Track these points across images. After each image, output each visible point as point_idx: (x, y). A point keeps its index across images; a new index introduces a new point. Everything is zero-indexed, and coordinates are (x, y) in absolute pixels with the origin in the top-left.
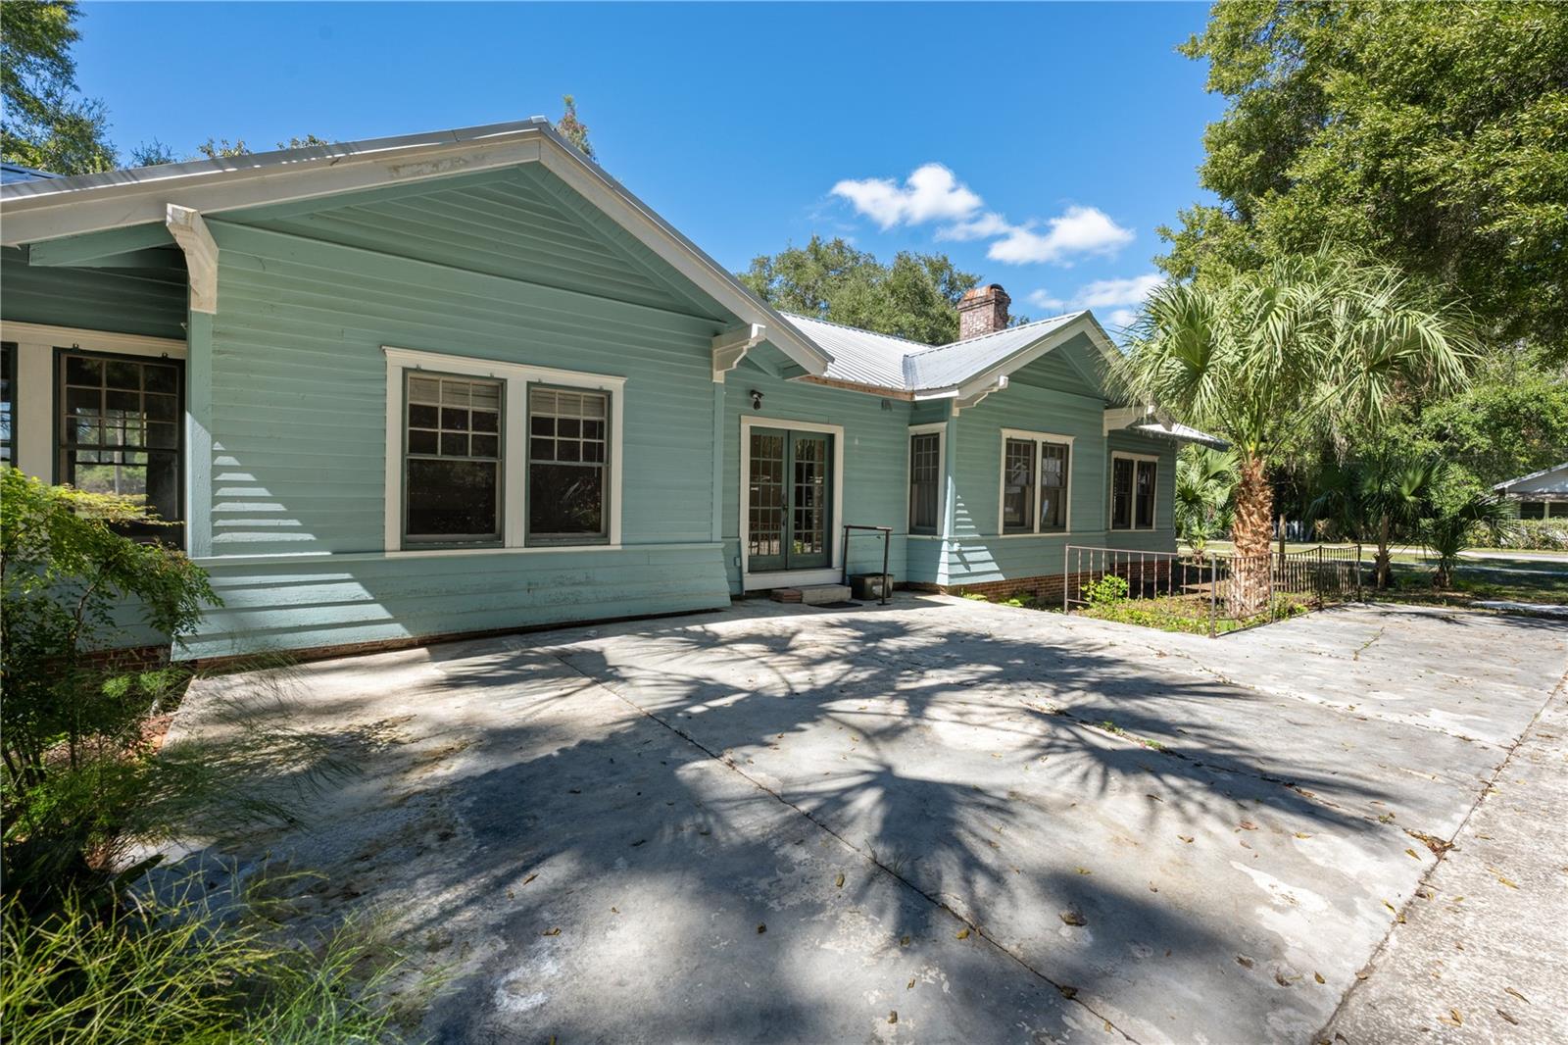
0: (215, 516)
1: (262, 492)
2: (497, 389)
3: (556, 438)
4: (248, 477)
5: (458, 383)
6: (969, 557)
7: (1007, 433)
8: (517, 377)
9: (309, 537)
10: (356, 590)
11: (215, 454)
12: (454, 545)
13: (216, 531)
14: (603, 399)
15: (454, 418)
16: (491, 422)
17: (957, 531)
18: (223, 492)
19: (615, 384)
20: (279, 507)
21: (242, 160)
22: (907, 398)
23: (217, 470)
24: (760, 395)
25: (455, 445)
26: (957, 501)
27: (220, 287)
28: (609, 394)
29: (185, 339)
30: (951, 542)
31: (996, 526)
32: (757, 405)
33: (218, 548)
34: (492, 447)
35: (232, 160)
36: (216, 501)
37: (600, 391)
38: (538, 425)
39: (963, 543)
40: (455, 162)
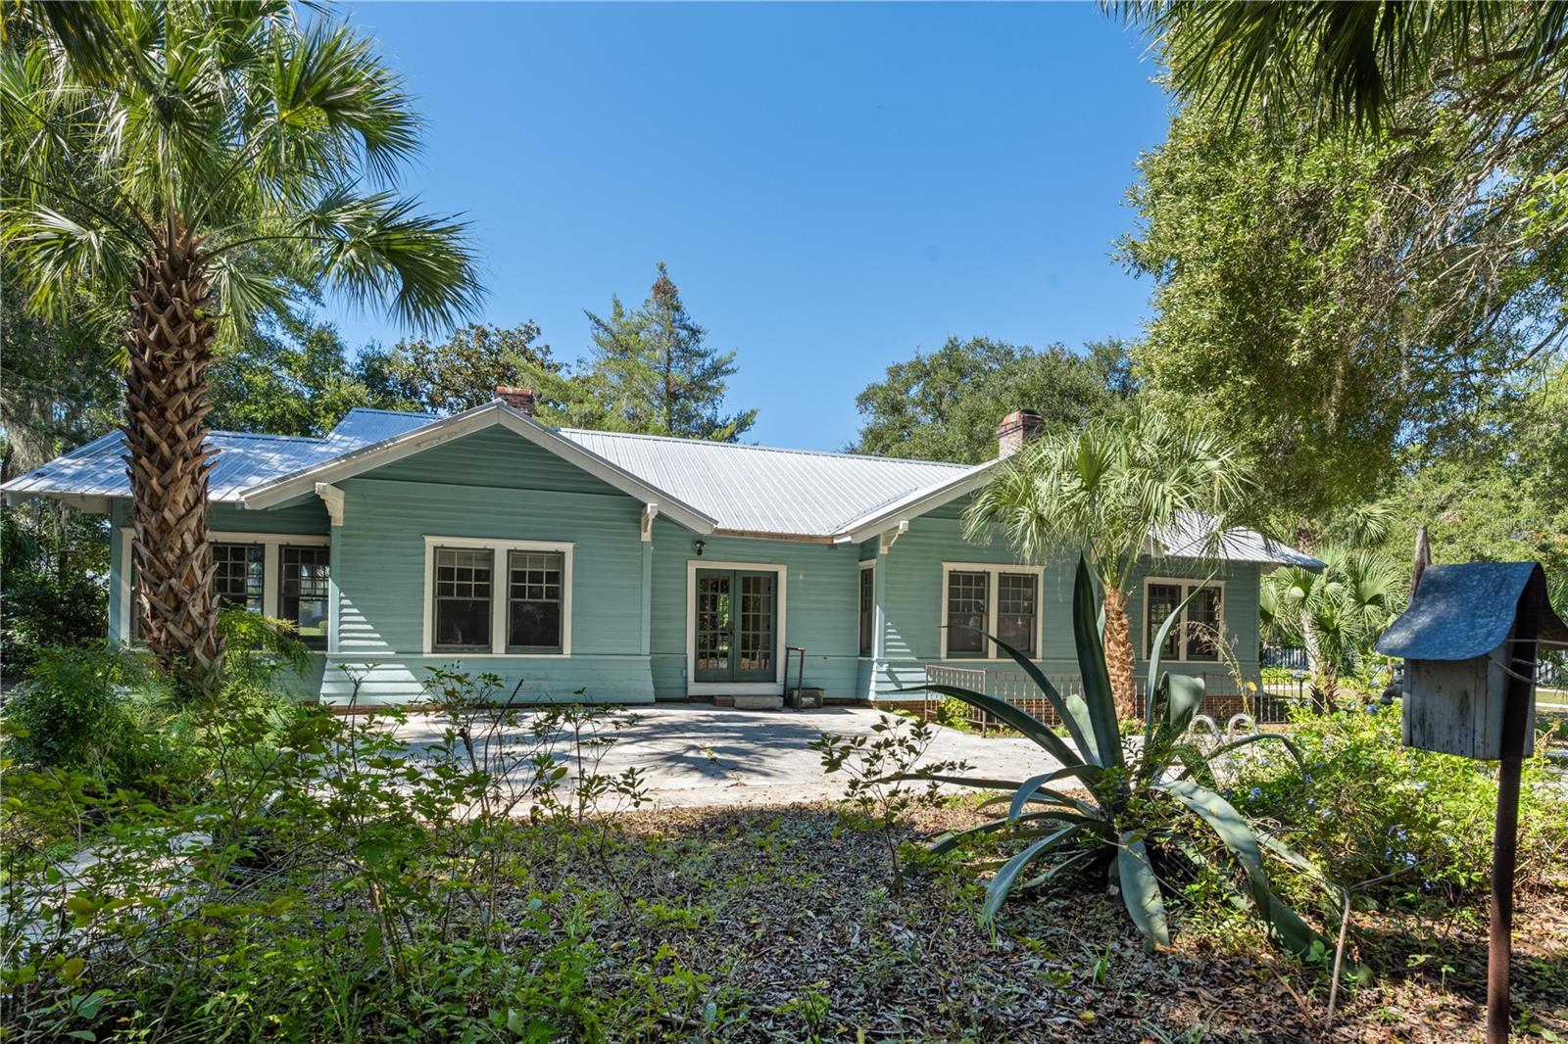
0: (341, 631)
1: (362, 619)
2: (489, 555)
3: (527, 584)
4: (356, 611)
5: (466, 554)
6: (900, 677)
7: (948, 567)
8: (501, 547)
9: (384, 644)
10: (407, 675)
11: (341, 599)
12: (461, 651)
13: (341, 639)
14: (559, 557)
15: (464, 574)
16: (486, 575)
17: (886, 653)
18: (344, 619)
19: (567, 548)
20: (370, 627)
21: (347, 456)
22: (828, 542)
23: (342, 607)
24: (702, 543)
25: (464, 590)
26: (887, 628)
27: (345, 512)
28: (563, 554)
29: (328, 535)
30: (881, 664)
31: (938, 650)
32: (700, 552)
33: (342, 648)
34: (486, 591)
35: (344, 457)
36: (341, 623)
37: (557, 552)
38: (516, 576)
39: (891, 664)
40: (449, 434)
